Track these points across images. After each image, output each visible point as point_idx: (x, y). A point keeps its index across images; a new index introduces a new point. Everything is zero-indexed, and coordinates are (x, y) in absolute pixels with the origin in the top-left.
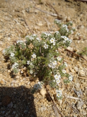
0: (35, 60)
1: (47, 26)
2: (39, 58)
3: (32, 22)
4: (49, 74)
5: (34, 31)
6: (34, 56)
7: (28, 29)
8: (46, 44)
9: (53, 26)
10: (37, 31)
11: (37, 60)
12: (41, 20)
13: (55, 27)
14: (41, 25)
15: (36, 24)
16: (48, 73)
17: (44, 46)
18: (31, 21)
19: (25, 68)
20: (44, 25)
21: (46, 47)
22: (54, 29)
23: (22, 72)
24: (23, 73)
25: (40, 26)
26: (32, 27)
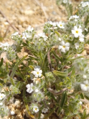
0: (41, 81)
1: (41, 14)
2: (49, 74)
3: (11, 9)
4: (77, 106)
5: (20, 26)
6: (37, 72)
7: (7, 24)
8: (63, 43)
9: (52, 13)
10: (25, 25)
11: (46, 79)
12: (28, 4)
13: (58, 14)
14: (30, 12)
15: (21, 13)
16: (74, 104)
17: (60, 47)
18: (10, 7)
19: (17, 102)
20: (35, 12)
21: (64, 47)
22: (56, 18)
23: (13, 113)
24: (15, 115)
25: (29, 16)
26: (14, 18)
